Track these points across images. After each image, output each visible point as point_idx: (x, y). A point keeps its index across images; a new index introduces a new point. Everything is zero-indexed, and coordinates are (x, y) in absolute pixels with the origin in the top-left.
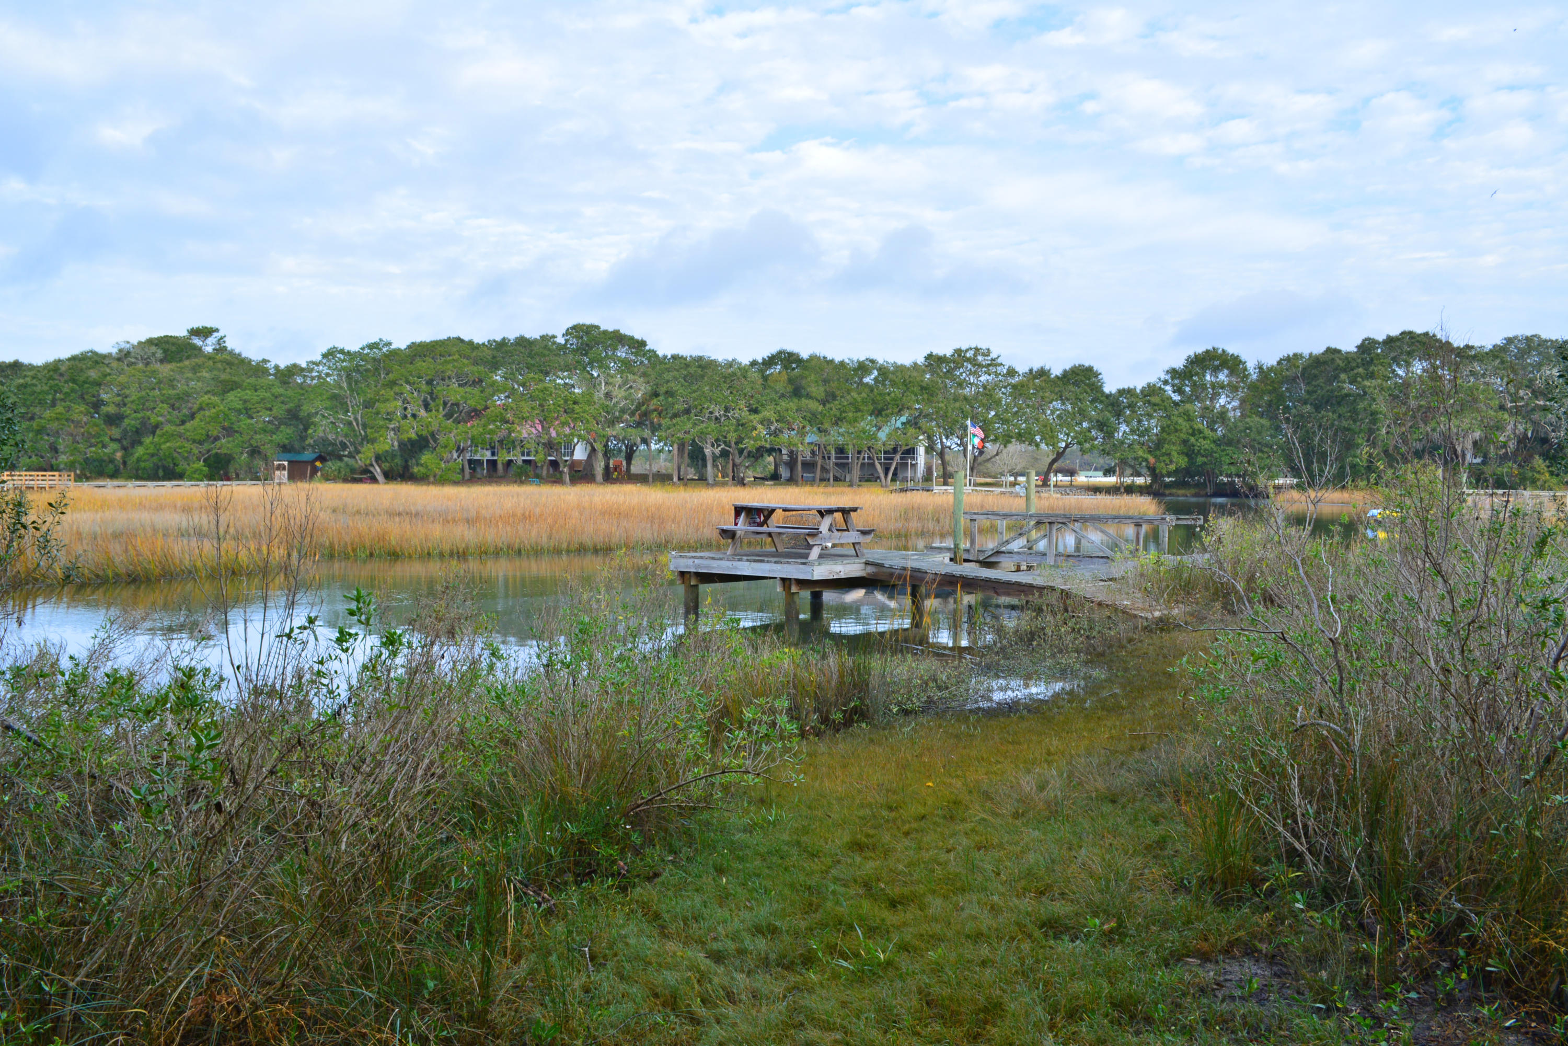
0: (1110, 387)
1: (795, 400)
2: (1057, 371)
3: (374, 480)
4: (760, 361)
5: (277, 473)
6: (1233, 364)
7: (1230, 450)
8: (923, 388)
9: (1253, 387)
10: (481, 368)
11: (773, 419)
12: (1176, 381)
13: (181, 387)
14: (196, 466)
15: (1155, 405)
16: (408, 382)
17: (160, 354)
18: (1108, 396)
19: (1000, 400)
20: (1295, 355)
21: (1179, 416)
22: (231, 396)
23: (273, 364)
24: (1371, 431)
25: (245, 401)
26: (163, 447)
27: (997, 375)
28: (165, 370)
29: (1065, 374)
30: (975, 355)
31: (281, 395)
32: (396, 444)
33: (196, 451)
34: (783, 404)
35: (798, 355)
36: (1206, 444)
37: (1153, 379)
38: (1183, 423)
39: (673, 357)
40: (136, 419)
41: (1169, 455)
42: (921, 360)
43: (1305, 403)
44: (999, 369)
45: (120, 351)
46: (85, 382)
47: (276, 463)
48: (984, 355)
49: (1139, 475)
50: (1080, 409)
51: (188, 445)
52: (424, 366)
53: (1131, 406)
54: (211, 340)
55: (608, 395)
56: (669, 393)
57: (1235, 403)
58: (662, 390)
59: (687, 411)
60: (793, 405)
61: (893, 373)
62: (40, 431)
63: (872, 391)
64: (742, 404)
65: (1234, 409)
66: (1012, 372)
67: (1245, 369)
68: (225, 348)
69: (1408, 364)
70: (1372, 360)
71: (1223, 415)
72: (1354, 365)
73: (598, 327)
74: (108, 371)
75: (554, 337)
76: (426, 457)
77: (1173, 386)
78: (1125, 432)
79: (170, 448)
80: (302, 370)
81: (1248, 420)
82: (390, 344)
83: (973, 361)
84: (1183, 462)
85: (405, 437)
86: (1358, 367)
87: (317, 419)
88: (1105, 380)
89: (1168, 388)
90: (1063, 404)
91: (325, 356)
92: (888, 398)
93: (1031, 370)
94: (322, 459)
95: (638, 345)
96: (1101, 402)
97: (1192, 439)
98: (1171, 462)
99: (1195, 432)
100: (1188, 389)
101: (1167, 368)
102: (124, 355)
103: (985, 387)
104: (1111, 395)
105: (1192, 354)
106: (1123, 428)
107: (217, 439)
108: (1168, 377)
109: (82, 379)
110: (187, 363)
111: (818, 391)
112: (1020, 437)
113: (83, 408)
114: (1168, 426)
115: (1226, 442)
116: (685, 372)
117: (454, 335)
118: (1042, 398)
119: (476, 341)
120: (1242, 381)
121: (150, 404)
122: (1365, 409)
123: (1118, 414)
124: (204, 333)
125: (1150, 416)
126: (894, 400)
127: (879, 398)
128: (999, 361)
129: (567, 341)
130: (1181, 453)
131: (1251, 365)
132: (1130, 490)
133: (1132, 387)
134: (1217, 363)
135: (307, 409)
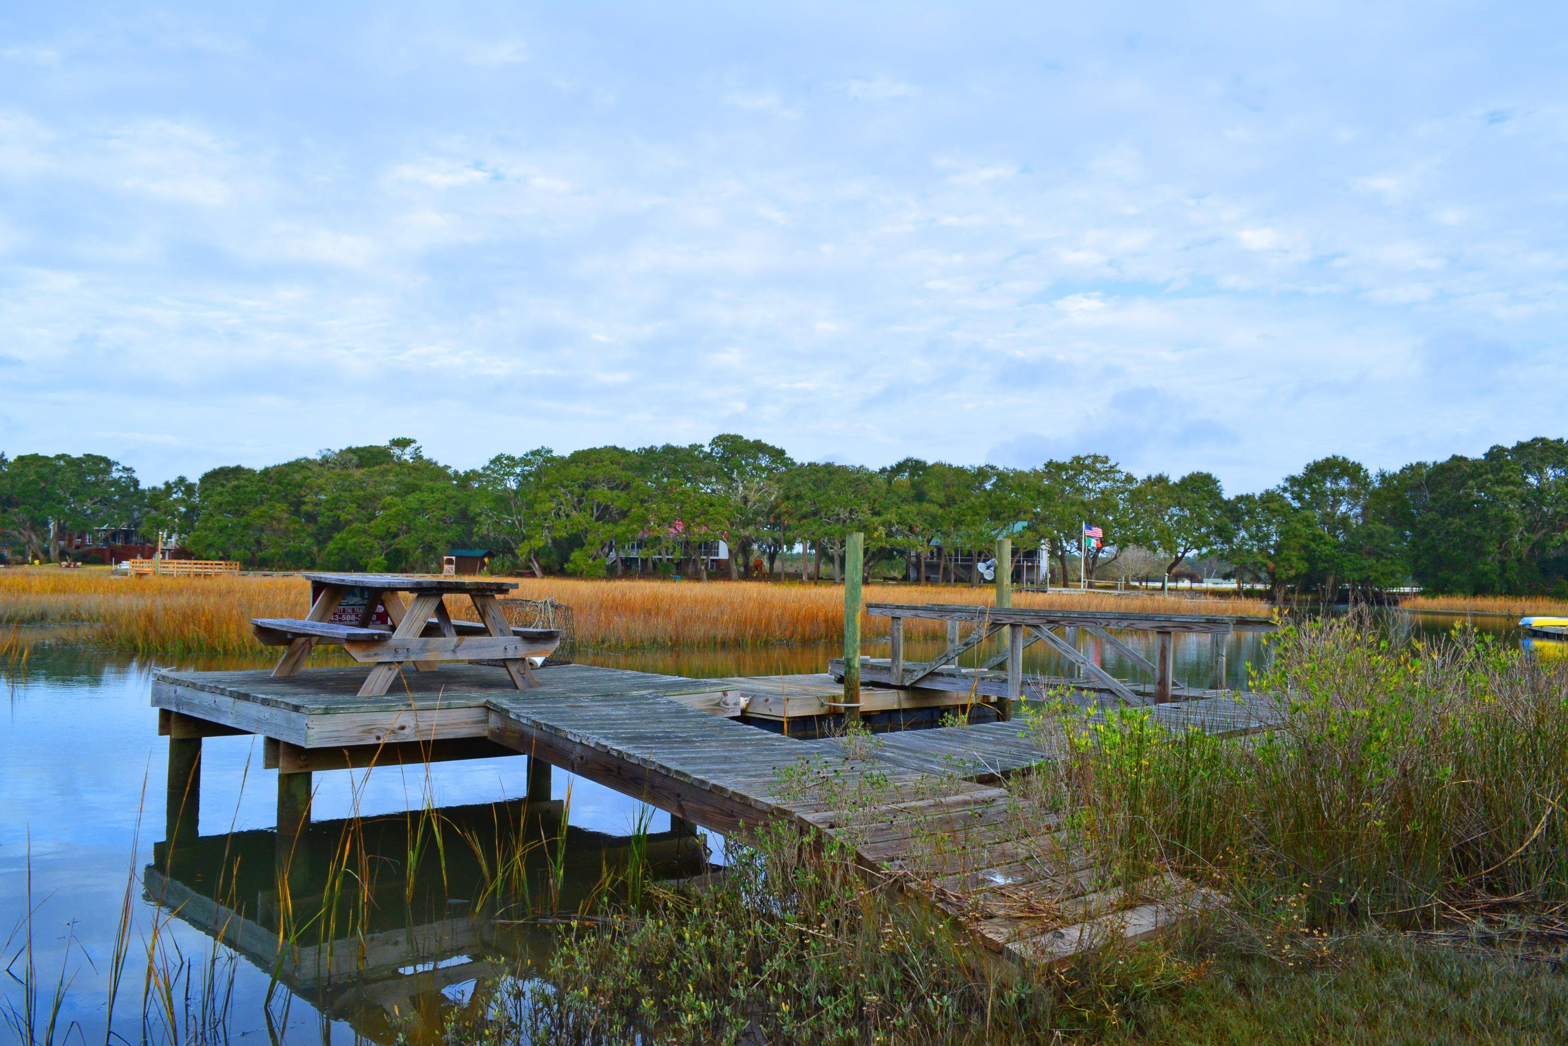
0: (1229, 493)
1: (916, 504)
2: (1175, 478)
3: (533, 575)
4: (889, 469)
5: (446, 567)
6: (1352, 471)
7: (1352, 556)
8: (1039, 493)
9: (1375, 494)
10: (630, 473)
11: (894, 521)
12: (1296, 489)
13: (371, 490)
14: (377, 559)
15: (1274, 511)
16: (562, 486)
17: (355, 460)
18: (1228, 502)
19: (1117, 505)
20: (1419, 464)
21: (1298, 521)
22: (410, 497)
23: (453, 469)
24: (1502, 539)
25: (422, 502)
26: (350, 541)
27: (1115, 481)
28: (358, 474)
29: (1184, 480)
30: (1094, 462)
31: (454, 497)
32: (550, 541)
33: (377, 546)
34: (906, 507)
35: (925, 463)
36: (1327, 550)
37: (1272, 486)
38: (1300, 527)
39: (809, 464)
40: (328, 517)
41: (1289, 560)
42: (1040, 467)
43: (1431, 509)
44: (1117, 476)
45: (324, 457)
46: (289, 484)
47: (445, 558)
48: (1102, 462)
49: (1258, 580)
50: (1198, 514)
51: (371, 541)
52: (576, 471)
53: (1250, 512)
54: (409, 450)
55: (745, 500)
56: (799, 497)
57: (1358, 510)
58: (793, 493)
59: (815, 514)
60: (913, 508)
61: (1012, 478)
62: (247, 526)
63: (990, 496)
64: (865, 507)
65: (1356, 517)
66: (1130, 479)
67: (1367, 476)
68: (421, 457)
69: (1540, 470)
70: (1502, 466)
71: (1345, 519)
72: (1483, 470)
73: (741, 437)
74: (310, 474)
75: (702, 446)
76: (576, 555)
77: (1292, 493)
78: (1243, 538)
79: (355, 543)
80: (480, 475)
81: (1370, 526)
82: (551, 451)
83: (1093, 470)
84: (1303, 567)
85: (557, 535)
86: (1487, 473)
87: (481, 519)
88: (1224, 487)
89: (1287, 495)
90: (1181, 510)
91: (492, 462)
92: (1005, 502)
93: (1149, 478)
94: (490, 555)
95: (778, 454)
96: (1220, 508)
97: (1313, 545)
98: (1291, 567)
99: (1317, 538)
100: (1307, 496)
101: (1286, 476)
102: (325, 462)
103: (1102, 492)
104: (1229, 501)
105: (1311, 462)
106: (1243, 533)
107: (396, 536)
108: (1287, 485)
109: (286, 481)
110: (377, 468)
111: (938, 495)
112: (1138, 541)
113: (285, 506)
114: (1287, 532)
115: (1349, 547)
116: (814, 477)
117: (610, 444)
118: (1160, 503)
119: (627, 449)
120: (1364, 488)
121: (342, 504)
122: (1496, 516)
123: (1237, 520)
124: (403, 443)
125: (1269, 522)
126: (1010, 503)
127: (996, 502)
128: (1118, 468)
129: (712, 449)
130: (1301, 558)
131: (1373, 472)
132: (1249, 594)
133: (1250, 493)
134: (1337, 470)
135: (474, 509)
